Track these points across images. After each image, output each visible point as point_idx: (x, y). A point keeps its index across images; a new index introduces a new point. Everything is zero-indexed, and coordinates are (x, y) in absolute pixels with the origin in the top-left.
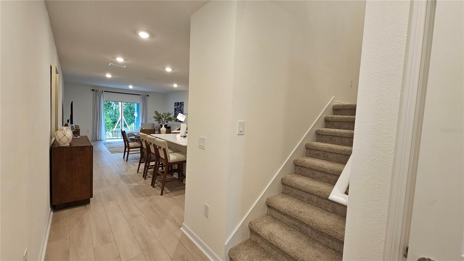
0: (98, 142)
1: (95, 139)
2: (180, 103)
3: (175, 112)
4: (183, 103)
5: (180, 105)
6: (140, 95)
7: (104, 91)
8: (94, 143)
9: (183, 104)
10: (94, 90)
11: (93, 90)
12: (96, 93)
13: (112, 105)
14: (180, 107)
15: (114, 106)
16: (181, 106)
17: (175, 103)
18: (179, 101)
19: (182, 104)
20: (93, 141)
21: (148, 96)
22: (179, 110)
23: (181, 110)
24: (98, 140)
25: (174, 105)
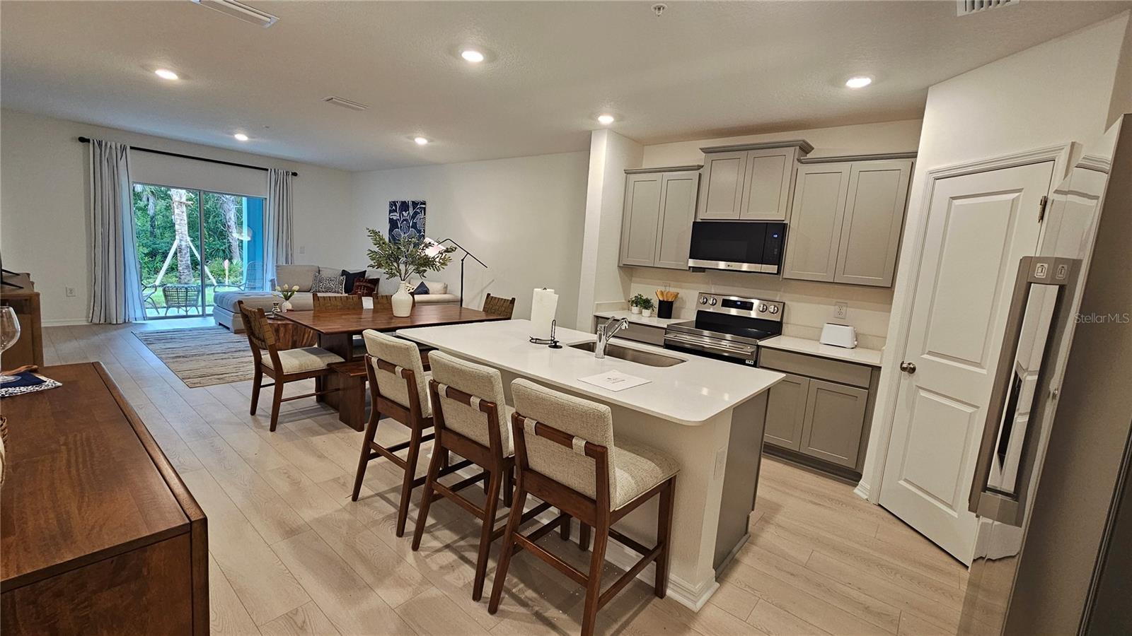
0: (115, 333)
1: (102, 321)
2: (413, 202)
3: (391, 230)
4: (424, 203)
5: (411, 211)
6: (267, 170)
7: (131, 148)
8: (102, 337)
9: (425, 208)
10: (88, 141)
11: (82, 140)
12: (98, 151)
13: (144, 199)
14: (413, 217)
15: (151, 204)
16: (416, 214)
17: (393, 204)
18: (409, 198)
19: (419, 207)
20: (95, 328)
21: (295, 174)
22: (409, 227)
23: (414, 226)
24: (115, 323)
25: (387, 208)
